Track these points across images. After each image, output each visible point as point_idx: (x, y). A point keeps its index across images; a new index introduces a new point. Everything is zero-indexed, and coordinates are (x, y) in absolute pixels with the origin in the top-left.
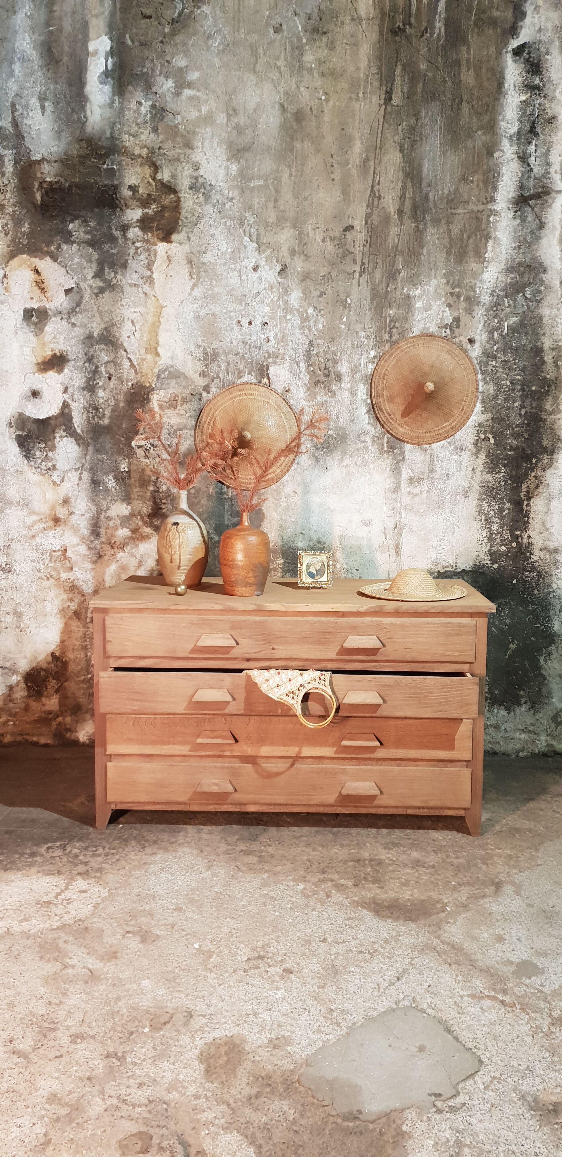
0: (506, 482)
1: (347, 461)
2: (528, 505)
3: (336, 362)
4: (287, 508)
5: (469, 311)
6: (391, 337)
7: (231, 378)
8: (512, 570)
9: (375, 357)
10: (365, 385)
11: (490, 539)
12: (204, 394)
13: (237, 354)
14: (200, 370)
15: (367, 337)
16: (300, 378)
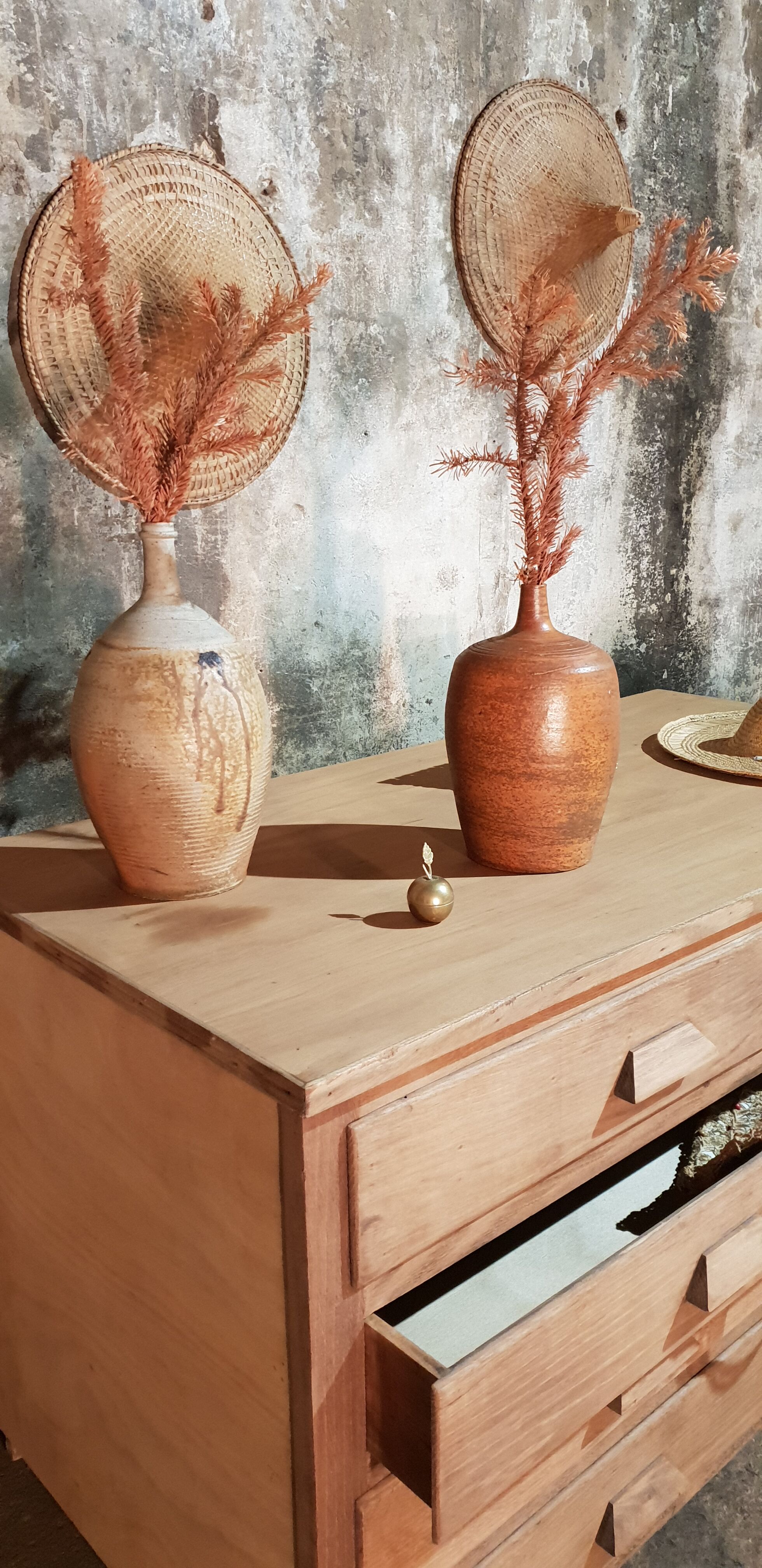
0: (661, 460)
1: (409, 413)
2: (688, 512)
3: (379, 122)
4: (282, 556)
5: (620, 41)
6: (488, 73)
7: (112, 121)
8: (663, 652)
9: (459, 123)
10: (440, 199)
11: (638, 591)
12: (32, 171)
13: (125, 39)
14: (9, 75)
15: (442, 60)
16: (298, 157)
